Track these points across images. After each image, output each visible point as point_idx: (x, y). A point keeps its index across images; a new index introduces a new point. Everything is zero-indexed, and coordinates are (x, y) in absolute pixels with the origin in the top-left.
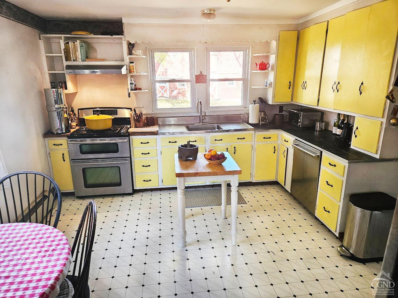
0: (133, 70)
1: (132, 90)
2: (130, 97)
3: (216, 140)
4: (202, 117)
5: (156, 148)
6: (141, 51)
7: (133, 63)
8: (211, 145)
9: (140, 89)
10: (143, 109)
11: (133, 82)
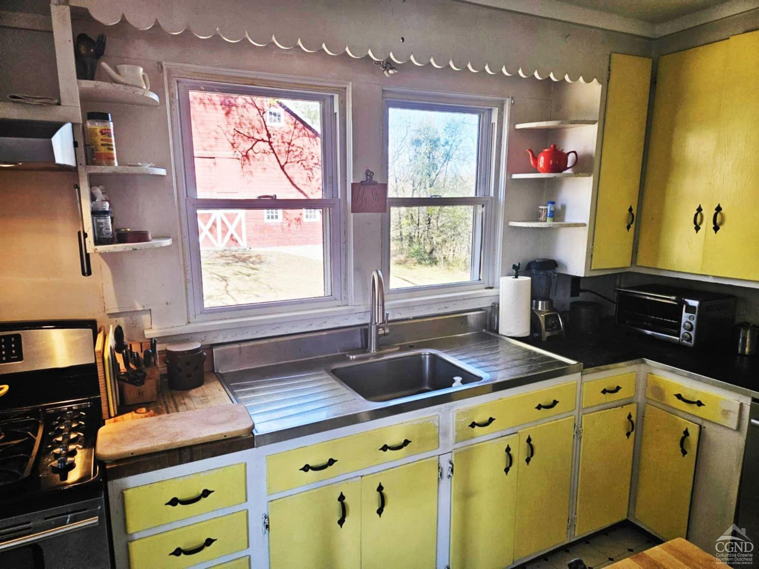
0: (103, 150)
1: (98, 241)
2: (89, 273)
3: (473, 425)
4: (378, 328)
5: (245, 506)
6: (141, 70)
7: (103, 117)
8: (458, 445)
9: (141, 237)
10: (146, 318)
11: (107, 206)
